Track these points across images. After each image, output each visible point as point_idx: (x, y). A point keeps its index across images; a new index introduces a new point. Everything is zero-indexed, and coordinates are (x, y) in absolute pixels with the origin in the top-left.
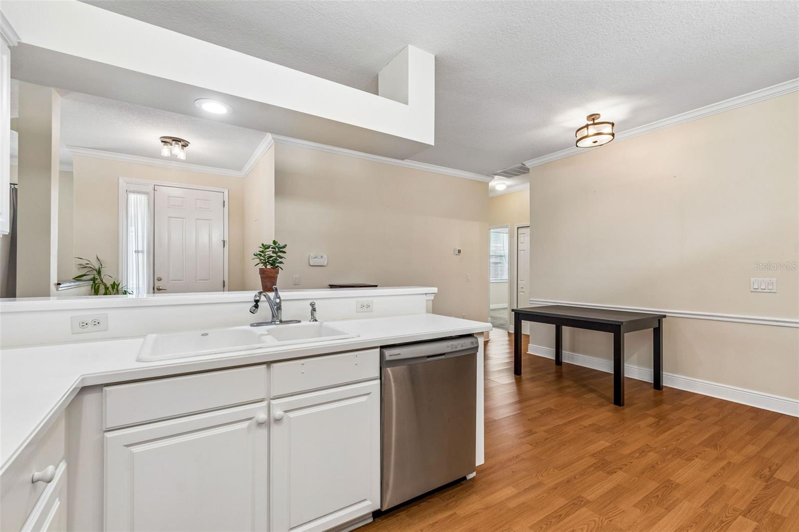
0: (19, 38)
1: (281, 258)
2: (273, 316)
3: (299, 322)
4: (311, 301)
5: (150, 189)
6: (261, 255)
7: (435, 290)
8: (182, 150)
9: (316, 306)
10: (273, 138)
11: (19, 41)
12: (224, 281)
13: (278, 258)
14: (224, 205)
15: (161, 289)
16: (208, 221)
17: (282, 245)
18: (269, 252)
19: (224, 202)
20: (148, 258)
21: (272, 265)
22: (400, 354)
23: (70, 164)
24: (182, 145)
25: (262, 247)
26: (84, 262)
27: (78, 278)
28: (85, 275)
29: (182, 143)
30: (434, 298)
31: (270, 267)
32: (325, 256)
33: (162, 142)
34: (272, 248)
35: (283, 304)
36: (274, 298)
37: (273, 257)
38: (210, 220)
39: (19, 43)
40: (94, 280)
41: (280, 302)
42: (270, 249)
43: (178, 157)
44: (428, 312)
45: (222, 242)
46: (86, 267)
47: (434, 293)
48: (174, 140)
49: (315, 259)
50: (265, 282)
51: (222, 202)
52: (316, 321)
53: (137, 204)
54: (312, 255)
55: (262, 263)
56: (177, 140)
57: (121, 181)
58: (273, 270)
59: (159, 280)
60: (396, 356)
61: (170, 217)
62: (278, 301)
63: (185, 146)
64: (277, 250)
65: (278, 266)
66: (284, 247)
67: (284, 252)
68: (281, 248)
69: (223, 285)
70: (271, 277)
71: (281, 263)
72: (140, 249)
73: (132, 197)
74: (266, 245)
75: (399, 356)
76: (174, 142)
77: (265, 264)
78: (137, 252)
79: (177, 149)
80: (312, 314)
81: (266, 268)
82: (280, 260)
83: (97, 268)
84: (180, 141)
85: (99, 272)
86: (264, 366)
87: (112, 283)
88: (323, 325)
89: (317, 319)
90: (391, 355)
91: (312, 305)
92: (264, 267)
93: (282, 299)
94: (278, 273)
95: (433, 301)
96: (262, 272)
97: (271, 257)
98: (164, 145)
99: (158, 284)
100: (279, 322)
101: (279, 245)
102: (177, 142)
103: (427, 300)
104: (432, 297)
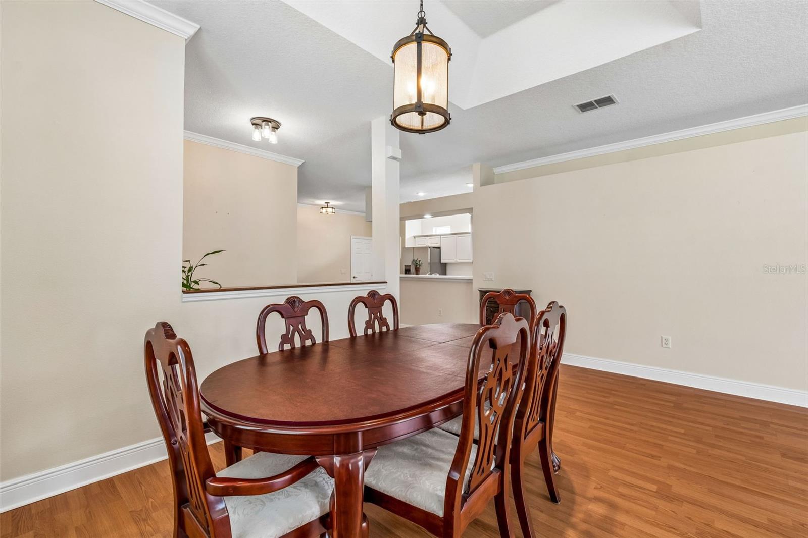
8: (274, 133)
24: (272, 127)
29: (273, 124)
43: (270, 141)
48: (263, 121)
56: (267, 120)
79: (267, 130)
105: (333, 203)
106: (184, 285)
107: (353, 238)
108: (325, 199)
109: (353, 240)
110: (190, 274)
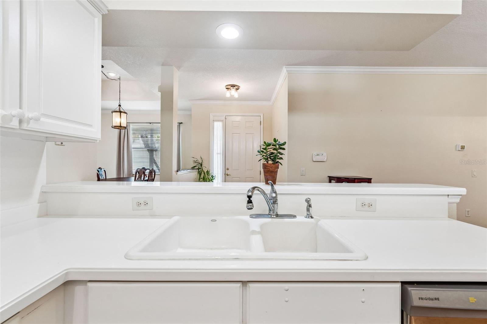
0: (107, 7)
1: (282, 154)
2: (270, 210)
3: (294, 217)
4: (307, 197)
5: (223, 118)
6: (263, 152)
7: (463, 191)
8: (236, 92)
9: (312, 203)
10: (287, 71)
11: (107, 9)
12: (260, 171)
13: (278, 154)
14: (261, 124)
15: (228, 175)
16: (252, 134)
17: (282, 142)
18: (270, 150)
19: (261, 122)
20: (223, 157)
21: (273, 161)
22: (438, 299)
23: (190, 110)
24: (236, 89)
25: (264, 144)
26: (195, 160)
27: (193, 168)
28: (196, 166)
29: (236, 87)
30: (460, 200)
31: (271, 163)
32: (325, 154)
33: (226, 88)
34: (272, 145)
35: (279, 197)
36: (271, 193)
37: (275, 153)
38: (253, 134)
39: (108, 11)
40: (198, 169)
41: (276, 197)
42: (271, 147)
43: (234, 96)
44: (450, 217)
45: (260, 147)
46: (196, 162)
47: (461, 195)
49: (317, 157)
50: (267, 176)
51: (260, 122)
52: (312, 217)
53: (218, 127)
54: (315, 153)
55: (264, 159)
56: (233, 86)
57: (211, 115)
58: (272, 165)
59: (228, 169)
60: (431, 302)
61: (233, 134)
62: (274, 195)
63: (238, 89)
64: (278, 147)
65: (278, 162)
66: (284, 144)
67: (284, 149)
68: (281, 145)
69: (260, 174)
70: (272, 172)
71: (281, 158)
72: (219, 152)
73: (216, 124)
74: (268, 143)
75: (437, 301)
76: (232, 87)
77: (267, 159)
78: (218, 154)
79: (233, 91)
80: (308, 210)
81: (268, 163)
82: (280, 156)
83: (200, 162)
84: (235, 86)
85: (201, 165)
86: (239, 285)
87: (207, 171)
88: (319, 223)
89: (313, 215)
90: (422, 299)
91: (308, 201)
92: (266, 162)
93: (277, 193)
94: (278, 168)
95: (458, 204)
96: (265, 166)
97: (272, 153)
98: (227, 90)
99: (227, 172)
100: (275, 216)
101: (279, 142)
102: (233, 87)
103: (449, 203)
104: (457, 200)
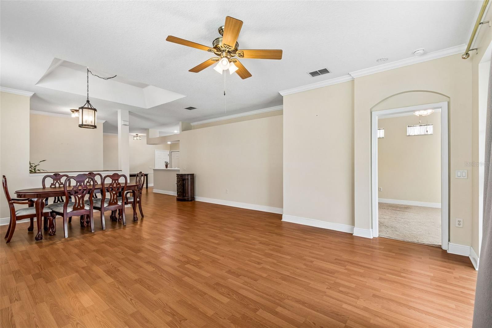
105: (139, 134)
106: (30, 171)
107: (156, 151)
108: (136, 133)
109: (156, 152)
110: (35, 167)
